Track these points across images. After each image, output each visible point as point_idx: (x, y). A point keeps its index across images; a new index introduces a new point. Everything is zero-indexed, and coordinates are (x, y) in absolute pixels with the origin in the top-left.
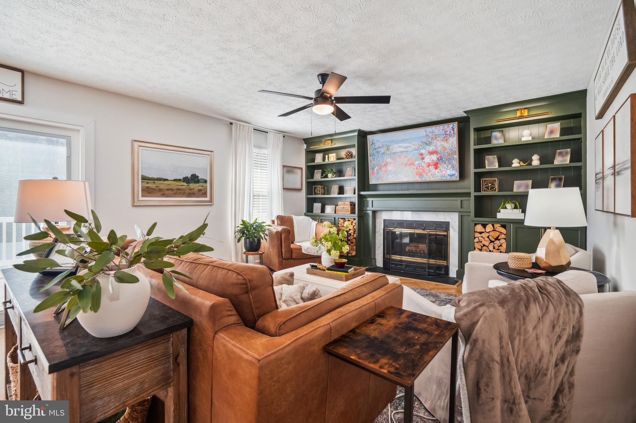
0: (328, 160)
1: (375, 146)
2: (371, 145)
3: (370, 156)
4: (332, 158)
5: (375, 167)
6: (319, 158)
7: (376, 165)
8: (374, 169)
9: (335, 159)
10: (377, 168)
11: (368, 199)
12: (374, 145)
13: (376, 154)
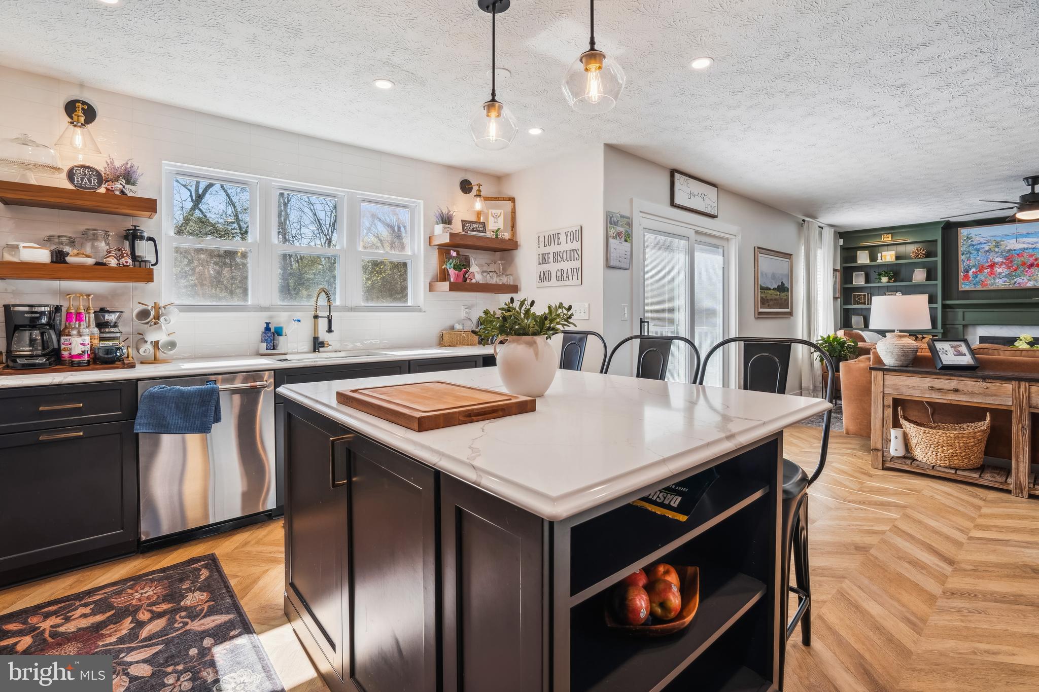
0: (882, 259)
1: (972, 241)
2: (965, 240)
3: (963, 254)
4: (888, 256)
5: (971, 269)
6: (863, 258)
7: (974, 266)
8: (968, 271)
9: (894, 258)
10: (974, 270)
11: (958, 310)
12: (970, 241)
13: (973, 252)
